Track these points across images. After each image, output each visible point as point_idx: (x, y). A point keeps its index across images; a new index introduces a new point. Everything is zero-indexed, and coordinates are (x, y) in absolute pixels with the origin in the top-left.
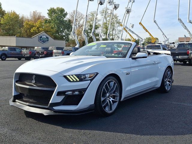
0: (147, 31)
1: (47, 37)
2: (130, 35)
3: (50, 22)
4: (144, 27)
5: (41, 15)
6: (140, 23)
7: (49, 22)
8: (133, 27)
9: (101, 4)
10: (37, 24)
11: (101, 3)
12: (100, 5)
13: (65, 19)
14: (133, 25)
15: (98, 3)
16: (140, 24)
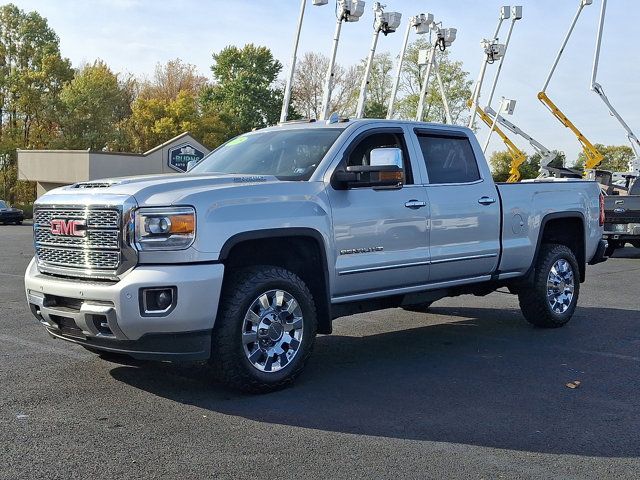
0: (567, 123)
1: (196, 152)
2: (506, 140)
3: (220, 98)
4: (556, 111)
5: (195, 74)
6: (542, 96)
7: (218, 98)
8: (511, 108)
9: (386, 33)
10: (176, 106)
11: (386, 29)
12: (381, 34)
13: (273, 86)
14: (513, 103)
15: (377, 29)
16: (540, 99)
